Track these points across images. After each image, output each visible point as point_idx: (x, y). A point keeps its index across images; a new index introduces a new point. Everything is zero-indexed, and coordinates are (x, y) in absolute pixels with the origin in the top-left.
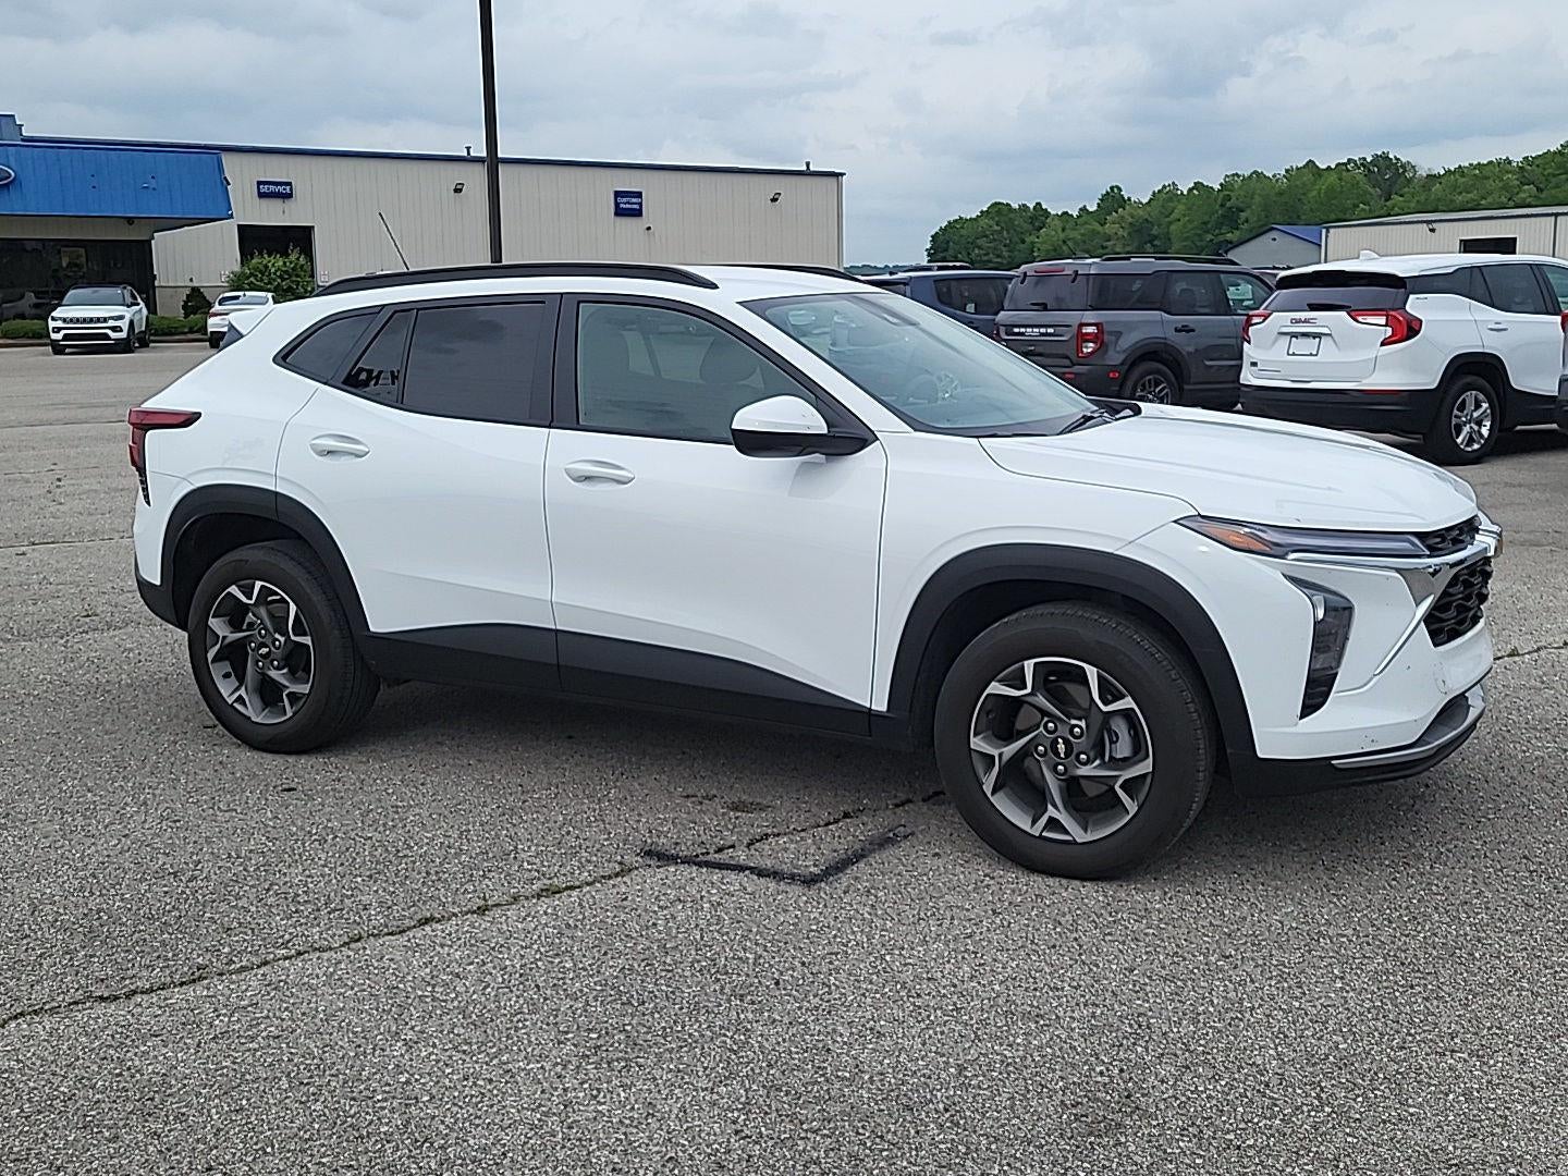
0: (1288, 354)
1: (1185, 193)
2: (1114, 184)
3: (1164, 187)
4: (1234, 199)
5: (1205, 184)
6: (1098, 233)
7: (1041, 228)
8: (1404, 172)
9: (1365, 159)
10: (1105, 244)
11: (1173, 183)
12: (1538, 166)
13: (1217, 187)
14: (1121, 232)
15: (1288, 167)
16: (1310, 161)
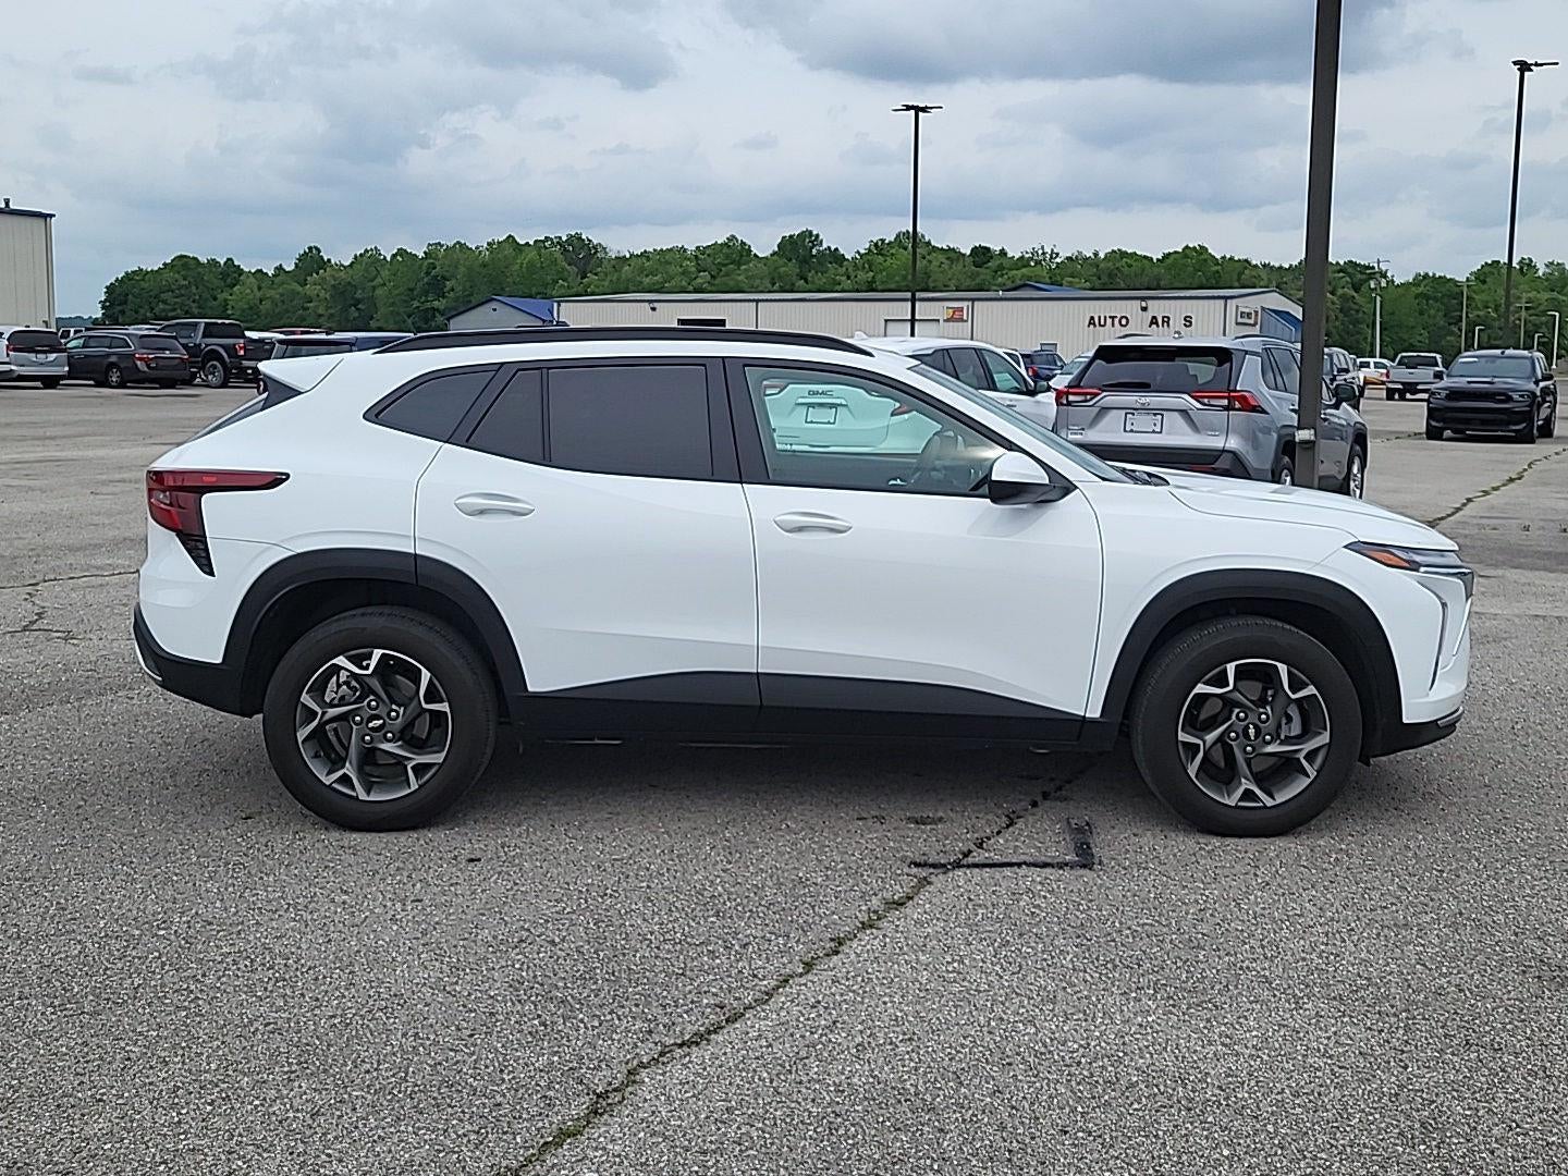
0: (806, 422)
1: (389, 259)
2: (312, 245)
3: (366, 251)
4: (438, 268)
5: (409, 251)
6: (298, 293)
7: (235, 285)
8: (595, 253)
9: (560, 238)
10: (305, 305)
11: (376, 248)
12: (709, 255)
13: (421, 255)
14: (322, 294)
15: (490, 240)
16: (510, 236)
